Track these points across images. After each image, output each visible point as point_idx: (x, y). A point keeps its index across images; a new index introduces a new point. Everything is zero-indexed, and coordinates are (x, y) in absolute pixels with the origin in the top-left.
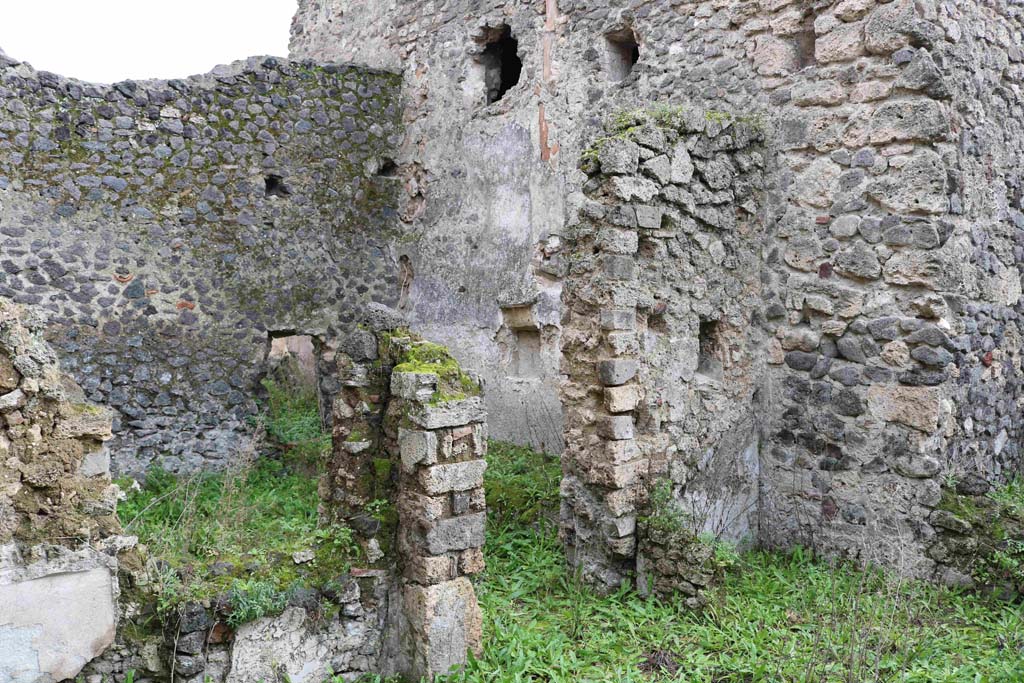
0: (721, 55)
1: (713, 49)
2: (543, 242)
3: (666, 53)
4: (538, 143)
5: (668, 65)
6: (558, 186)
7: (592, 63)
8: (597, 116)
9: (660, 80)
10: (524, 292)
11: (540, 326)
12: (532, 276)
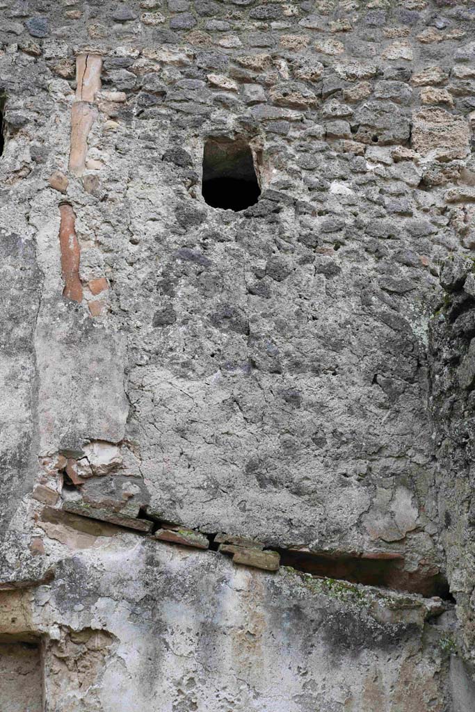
0: (411, 215)
1: (402, 203)
2: (70, 453)
3: (324, 189)
4: (57, 269)
5: (327, 206)
6: (113, 350)
7: (181, 170)
8: (198, 248)
9: (317, 222)
10: (11, 558)
11: (55, 633)
12: (30, 524)
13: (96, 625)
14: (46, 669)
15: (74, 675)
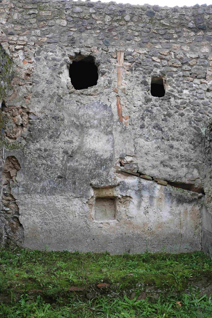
0: (204, 99)
1: (202, 96)
2: (122, 158)
3: (182, 92)
4: (117, 114)
5: (182, 97)
6: (131, 134)
7: (146, 87)
8: (150, 108)
9: (179, 101)
10: (110, 181)
11: (120, 196)
12: (113, 173)
13: (128, 195)
14: (117, 204)
15: (123, 205)
